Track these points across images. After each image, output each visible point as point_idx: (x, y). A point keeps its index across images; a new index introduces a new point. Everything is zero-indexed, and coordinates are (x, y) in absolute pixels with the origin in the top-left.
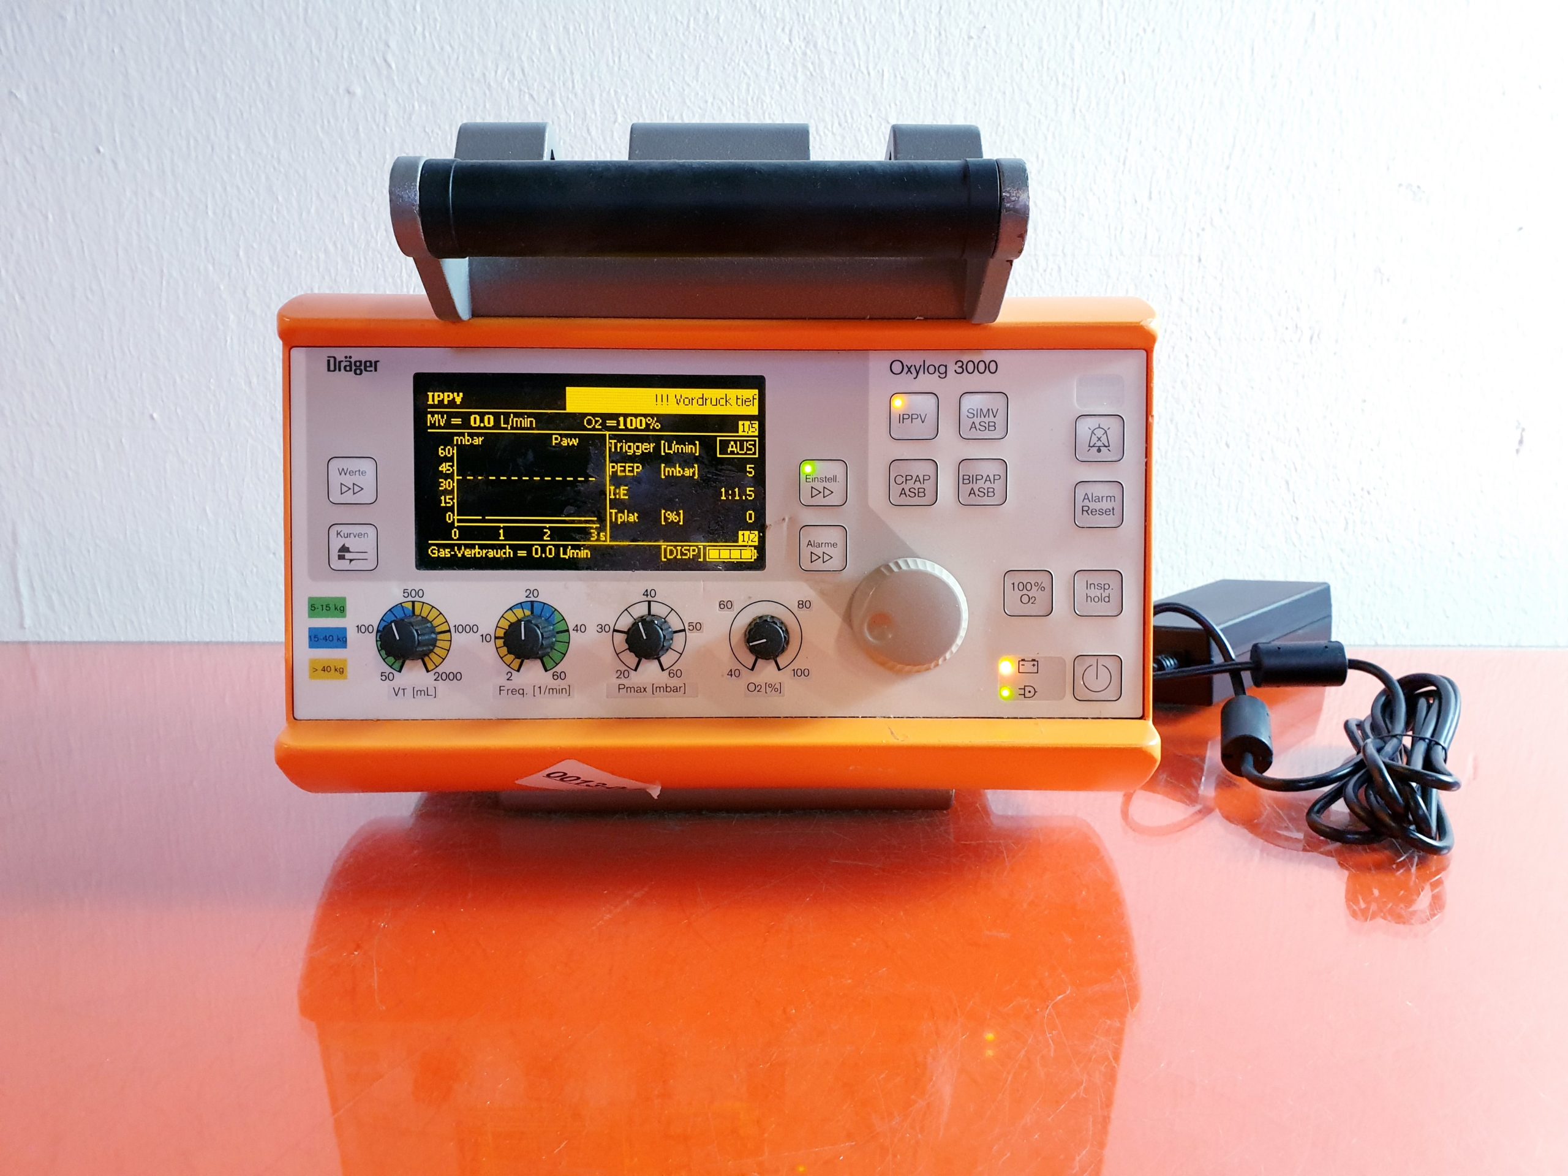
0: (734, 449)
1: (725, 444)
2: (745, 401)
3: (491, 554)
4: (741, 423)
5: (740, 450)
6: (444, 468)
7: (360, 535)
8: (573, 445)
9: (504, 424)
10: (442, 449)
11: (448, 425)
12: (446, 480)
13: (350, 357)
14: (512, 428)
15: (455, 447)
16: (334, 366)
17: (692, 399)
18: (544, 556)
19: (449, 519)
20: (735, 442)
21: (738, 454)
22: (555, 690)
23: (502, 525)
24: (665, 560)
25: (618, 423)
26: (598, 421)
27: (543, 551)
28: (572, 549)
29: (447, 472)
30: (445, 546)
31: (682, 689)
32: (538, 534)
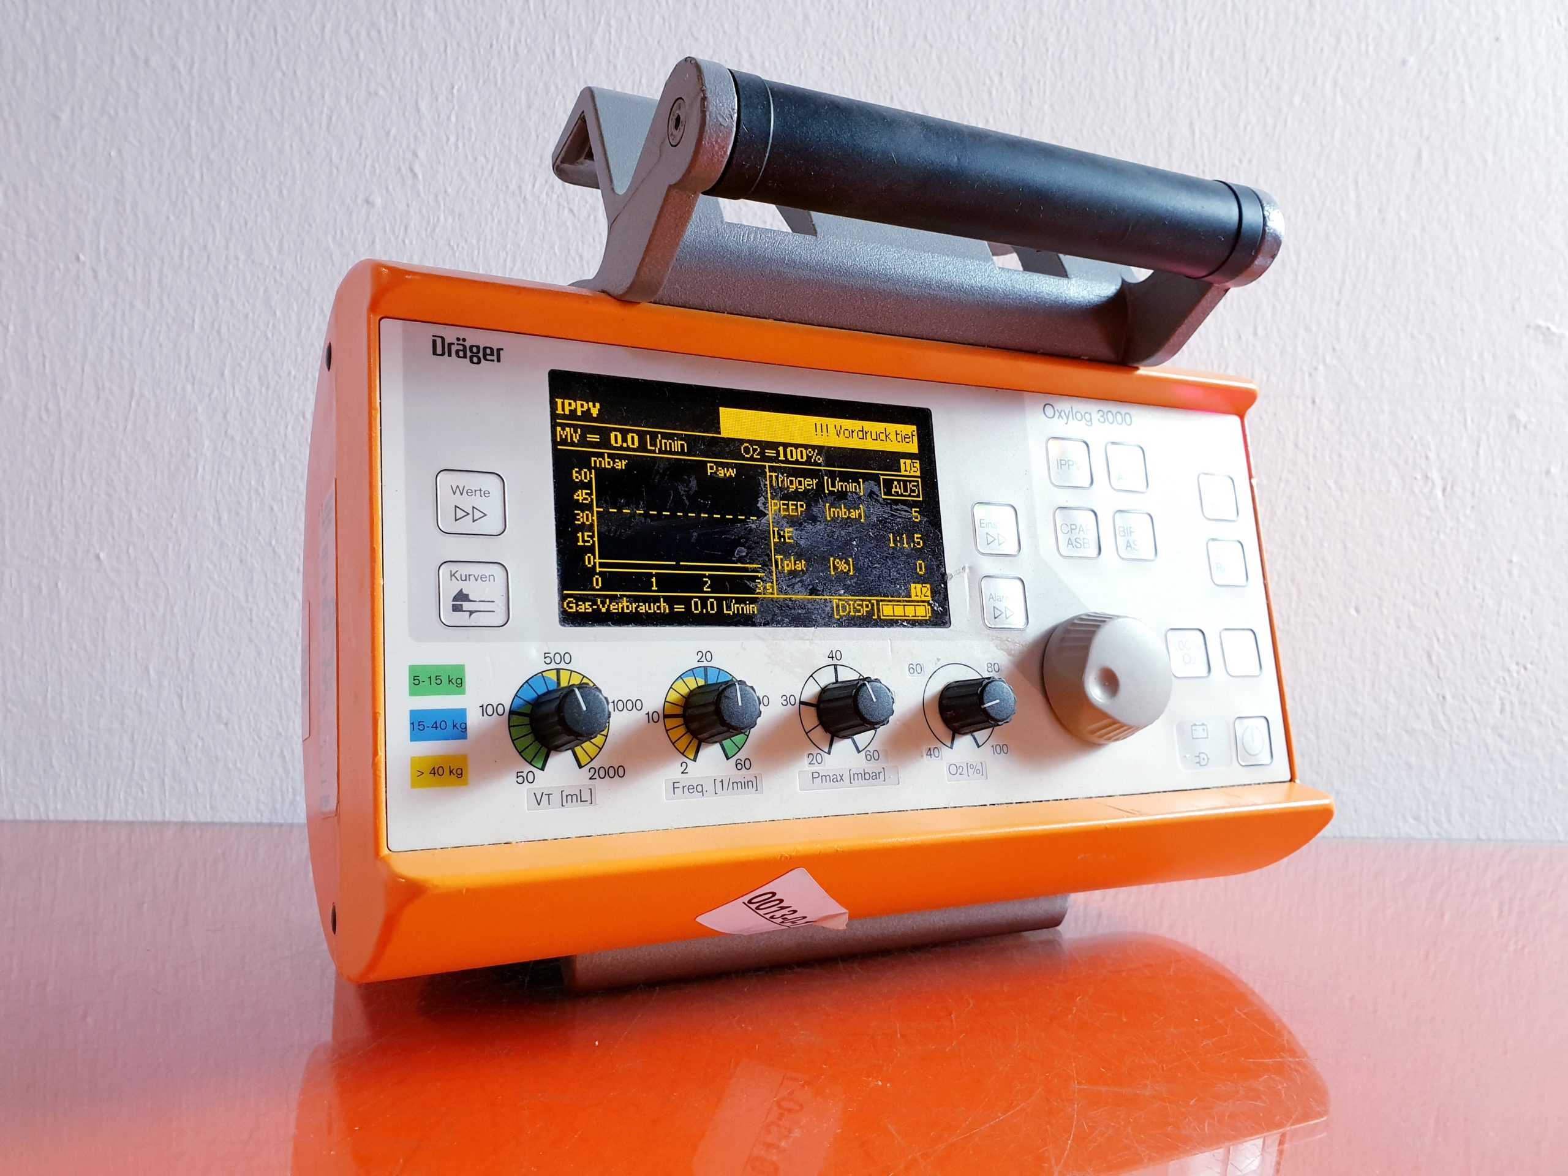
0: (898, 490)
1: (888, 484)
2: (905, 438)
3: (643, 608)
4: (902, 461)
5: (904, 492)
6: (580, 496)
7: (483, 578)
8: (731, 476)
9: (651, 446)
10: (576, 472)
11: (583, 442)
12: (583, 512)
13: (464, 340)
14: (661, 452)
15: (593, 471)
16: (441, 348)
17: (853, 432)
18: (704, 611)
19: (589, 563)
20: (899, 481)
21: (902, 495)
22: (739, 784)
23: (654, 572)
24: (838, 617)
25: (778, 453)
26: (757, 449)
27: (704, 606)
28: (736, 603)
29: (584, 502)
30: (584, 599)
31: (882, 775)
32: (695, 584)
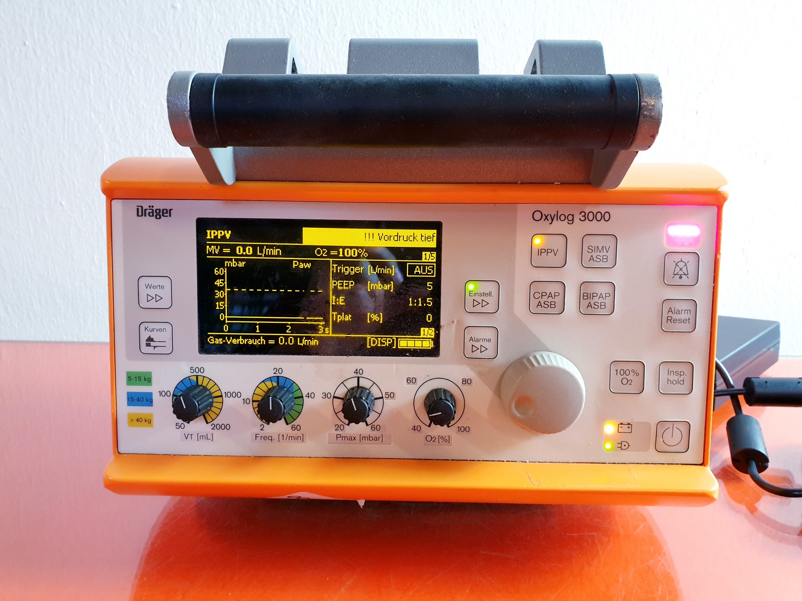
0: (419, 271)
1: (412, 268)
2: (427, 238)
3: (251, 342)
4: (424, 253)
5: (423, 272)
6: (218, 283)
7: (160, 330)
8: (307, 267)
9: (259, 253)
10: (217, 270)
11: (221, 253)
12: (219, 291)
13: (153, 207)
14: (265, 256)
15: (226, 269)
16: (141, 212)
17: (390, 237)
18: (286, 343)
19: (222, 318)
20: (420, 266)
21: (421, 274)
22: (293, 438)
23: (258, 322)
24: (370, 347)
25: (339, 253)
26: (325, 251)
27: (286, 340)
28: (306, 339)
29: (220, 286)
30: (218, 337)
31: (380, 439)
32: (282, 329)
